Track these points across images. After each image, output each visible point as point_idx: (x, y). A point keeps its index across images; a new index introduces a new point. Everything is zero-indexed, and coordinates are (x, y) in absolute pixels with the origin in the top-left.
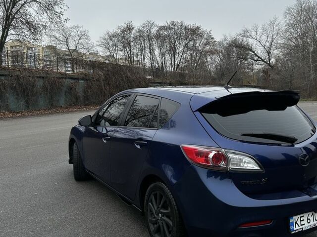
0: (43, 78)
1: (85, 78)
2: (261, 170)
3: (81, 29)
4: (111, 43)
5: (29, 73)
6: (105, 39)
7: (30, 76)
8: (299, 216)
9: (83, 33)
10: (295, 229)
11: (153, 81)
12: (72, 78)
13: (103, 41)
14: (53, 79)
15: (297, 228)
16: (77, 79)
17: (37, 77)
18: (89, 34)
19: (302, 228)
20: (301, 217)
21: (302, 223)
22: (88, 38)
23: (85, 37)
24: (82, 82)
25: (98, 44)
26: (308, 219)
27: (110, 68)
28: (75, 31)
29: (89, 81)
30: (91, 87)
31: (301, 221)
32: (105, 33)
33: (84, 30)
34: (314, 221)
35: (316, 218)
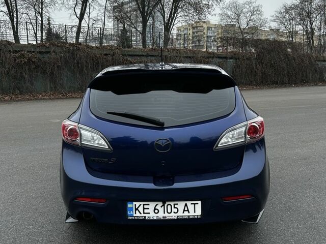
0: (190, 57)
1: (234, 56)
2: (109, 149)
3: (254, 5)
4: (287, 16)
5: (177, 53)
6: (281, 13)
7: (177, 56)
8: (142, 203)
9: (256, 9)
10: (134, 215)
11: (322, 59)
12: (219, 57)
13: (278, 15)
14: (199, 58)
15: (138, 214)
16: (226, 58)
17: (184, 57)
18: (262, 9)
19: (145, 217)
20: (144, 205)
21: (146, 211)
22: (260, 14)
23: (258, 13)
24: (231, 60)
25: (272, 19)
26: (155, 209)
27: (265, 45)
28: (248, 7)
29: (238, 60)
30: (239, 66)
31: (144, 209)
32: (282, 6)
33: (257, 5)
34: (164, 213)
35: (169, 211)
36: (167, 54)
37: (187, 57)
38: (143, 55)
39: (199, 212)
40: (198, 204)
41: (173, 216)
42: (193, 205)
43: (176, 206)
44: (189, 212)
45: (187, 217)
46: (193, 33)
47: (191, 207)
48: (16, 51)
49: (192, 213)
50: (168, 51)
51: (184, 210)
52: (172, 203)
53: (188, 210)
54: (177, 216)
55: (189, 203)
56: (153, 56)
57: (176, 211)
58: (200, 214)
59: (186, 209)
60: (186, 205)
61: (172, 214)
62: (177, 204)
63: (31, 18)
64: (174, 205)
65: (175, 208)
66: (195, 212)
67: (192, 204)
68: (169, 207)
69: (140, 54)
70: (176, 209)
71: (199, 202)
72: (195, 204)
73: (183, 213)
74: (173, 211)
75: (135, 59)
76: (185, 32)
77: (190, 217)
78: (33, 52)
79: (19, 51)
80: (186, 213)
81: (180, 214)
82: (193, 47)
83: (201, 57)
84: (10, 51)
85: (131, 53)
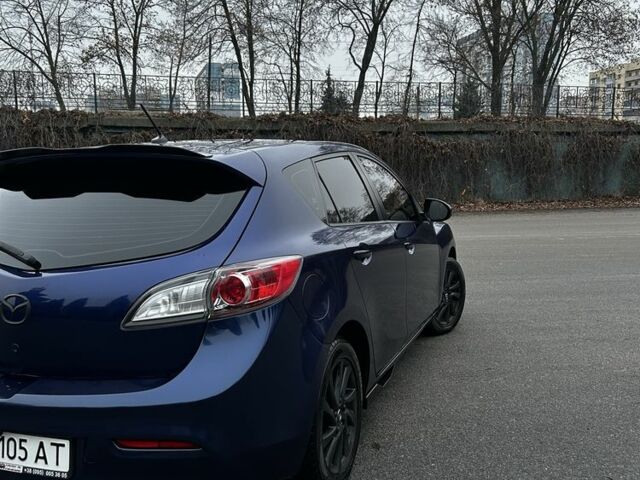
5: (539, 125)
14: (591, 136)
17: (554, 134)
34: (3, 457)
35: (12, 455)
36: (514, 127)
37: (561, 134)
38: (461, 132)
39: (64, 466)
40: (63, 445)
41: (16, 466)
42: (55, 447)
43: (23, 445)
44: (46, 463)
45: (41, 473)
46: (628, 83)
47: (50, 451)
48: (220, 130)
49: (51, 466)
50: (518, 122)
51: (38, 457)
52: (17, 439)
53: (44, 458)
54: (24, 468)
55: (47, 442)
56: (482, 132)
57: (23, 457)
58: (67, 470)
59: (41, 455)
60: (41, 445)
61: (16, 461)
62: (25, 441)
63: (282, 71)
64: (21, 441)
65: (21, 448)
66: (57, 464)
67: (52, 444)
68: (12, 443)
69: (456, 129)
70: (23, 451)
71: (67, 443)
72: (58, 445)
73: (36, 461)
74: (17, 456)
75: (443, 141)
76: (609, 82)
77: (48, 474)
78: (250, 131)
79: (226, 131)
80: (41, 464)
81: (30, 463)
82: (626, 114)
83: (594, 133)
84: (210, 130)
85: (434, 129)
